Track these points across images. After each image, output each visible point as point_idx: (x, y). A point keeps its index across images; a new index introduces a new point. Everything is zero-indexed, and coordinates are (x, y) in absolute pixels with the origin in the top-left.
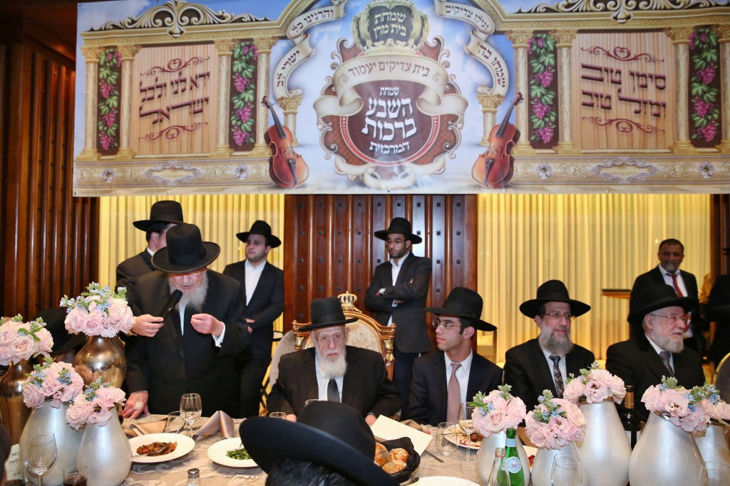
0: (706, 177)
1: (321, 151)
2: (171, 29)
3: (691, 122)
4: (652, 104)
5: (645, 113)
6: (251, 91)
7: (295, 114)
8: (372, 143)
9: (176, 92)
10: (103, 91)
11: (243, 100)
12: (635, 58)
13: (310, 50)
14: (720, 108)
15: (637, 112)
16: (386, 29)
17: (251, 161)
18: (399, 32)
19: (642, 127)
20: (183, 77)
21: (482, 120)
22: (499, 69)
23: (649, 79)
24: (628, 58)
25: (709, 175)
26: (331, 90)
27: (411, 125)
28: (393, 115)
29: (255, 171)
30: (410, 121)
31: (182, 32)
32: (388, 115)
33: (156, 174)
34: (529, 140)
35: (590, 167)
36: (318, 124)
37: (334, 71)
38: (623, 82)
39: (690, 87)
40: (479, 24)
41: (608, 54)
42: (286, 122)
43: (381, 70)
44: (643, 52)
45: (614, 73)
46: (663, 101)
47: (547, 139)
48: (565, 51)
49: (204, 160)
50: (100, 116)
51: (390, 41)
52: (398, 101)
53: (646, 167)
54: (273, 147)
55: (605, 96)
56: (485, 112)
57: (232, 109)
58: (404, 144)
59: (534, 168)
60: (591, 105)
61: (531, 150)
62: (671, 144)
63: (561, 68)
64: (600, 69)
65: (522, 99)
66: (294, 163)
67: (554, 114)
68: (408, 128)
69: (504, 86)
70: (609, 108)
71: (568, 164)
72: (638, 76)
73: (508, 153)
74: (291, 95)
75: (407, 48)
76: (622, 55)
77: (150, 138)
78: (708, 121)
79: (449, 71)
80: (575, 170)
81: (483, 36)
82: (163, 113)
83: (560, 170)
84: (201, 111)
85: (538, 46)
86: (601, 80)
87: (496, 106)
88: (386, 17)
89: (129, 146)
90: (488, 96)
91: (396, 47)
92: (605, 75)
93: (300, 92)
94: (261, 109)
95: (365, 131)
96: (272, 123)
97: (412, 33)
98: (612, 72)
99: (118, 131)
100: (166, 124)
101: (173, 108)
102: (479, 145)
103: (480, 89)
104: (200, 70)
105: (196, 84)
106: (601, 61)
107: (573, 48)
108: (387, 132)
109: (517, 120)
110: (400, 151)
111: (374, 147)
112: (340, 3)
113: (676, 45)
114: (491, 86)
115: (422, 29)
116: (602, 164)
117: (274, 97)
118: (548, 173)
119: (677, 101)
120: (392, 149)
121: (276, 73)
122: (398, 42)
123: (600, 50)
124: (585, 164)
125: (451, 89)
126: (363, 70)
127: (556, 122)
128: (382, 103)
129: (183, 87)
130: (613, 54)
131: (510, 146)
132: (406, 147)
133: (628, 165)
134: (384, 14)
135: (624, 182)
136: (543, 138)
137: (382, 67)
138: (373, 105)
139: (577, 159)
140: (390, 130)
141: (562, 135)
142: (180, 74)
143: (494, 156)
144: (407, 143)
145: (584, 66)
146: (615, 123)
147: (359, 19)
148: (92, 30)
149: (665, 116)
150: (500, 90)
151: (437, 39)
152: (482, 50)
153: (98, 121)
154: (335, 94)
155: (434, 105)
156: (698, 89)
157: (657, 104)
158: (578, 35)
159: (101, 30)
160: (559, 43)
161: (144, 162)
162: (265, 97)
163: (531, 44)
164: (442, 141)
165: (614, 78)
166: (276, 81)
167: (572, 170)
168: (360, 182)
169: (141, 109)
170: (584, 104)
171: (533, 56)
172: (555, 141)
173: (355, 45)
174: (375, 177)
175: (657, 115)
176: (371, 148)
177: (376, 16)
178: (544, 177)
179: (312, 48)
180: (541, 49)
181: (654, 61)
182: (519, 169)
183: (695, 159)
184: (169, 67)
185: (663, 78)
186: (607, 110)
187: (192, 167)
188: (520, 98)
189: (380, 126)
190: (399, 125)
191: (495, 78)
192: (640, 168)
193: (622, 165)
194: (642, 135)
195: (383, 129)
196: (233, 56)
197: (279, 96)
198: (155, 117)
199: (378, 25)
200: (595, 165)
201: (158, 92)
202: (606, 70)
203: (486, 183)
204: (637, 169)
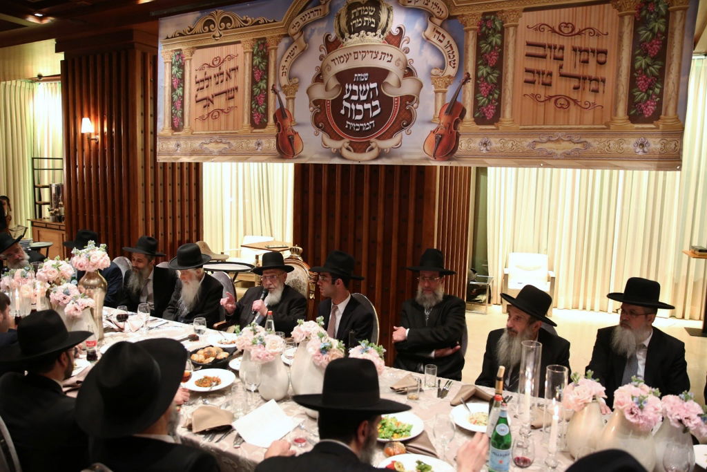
0: (641, 153)
1: (311, 129)
2: (214, 33)
3: (631, 97)
4: (591, 80)
5: (584, 89)
6: (265, 81)
7: (293, 99)
8: (348, 122)
9: (217, 83)
10: (174, 83)
11: (259, 88)
12: (579, 33)
13: (304, 45)
14: (662, 82)
15: (576, 88)
16: (360, 22)
17: (266, 136)
18: (370, 24)
19: (579, 103)
20: (221, 71)
21: (434, 100)
22: (451, 52)
23: (591, 54)
24: (572, 34)
25: (644, 152)
26: (319, 79)
27: (377, 105)
28: (363, 98)
29: (267, 145)
30: (376, 103)
31: (221, 36)
32: (359, 98)
33: (205, 146)
34: (474, 117)
35: (526, 143)
36: (310, 106)
37: (321, 62)
38: (564, 58)
39: (633, 61)
40: (435, 11)
41: (553, 31)
42: (287, 106)
43: (355, 59)
44: (588, 26)
45: (557, 50)
46: (603, 76)
47: (488, 115)
48: (511, 30)
49: (234, 136)
50: (173, 103)
51: (362, 32)
52: (367, 85)
53: (581, 142)
54: (278, 126)
55: (546, 73)
56: (436, 92)
57: (253, 97)
58: (371, 123)
59: (476, 144)
60: (533, 82)
61: (475, 126)
62: (609, 119)
63: (507, 46)
64: (543, 46)
65: (470, 79)
66: (293, 139)
67: (497, 92)
68: (375, 108)
69: (454, 67)
70: (550, 85)
71: (507, 139)
72: (581, 51)
73: (455, 128)
74: (291, 83)
75: (376, 38)
76: (566, 31)
77: (202, 119)
78: (649, 96)
79: (409, 56)
80: (513, 145)
81: (439, 22)
82: (209, 99)
83: (499, 145)
84: (233, 98)
85: (487, 27)
86: (544, 57)
87: (446, 87)
88: (360, 11)
89: (189, 125)
90: (440, 77)
91: (367, 37)
92: (548, 52)
93: (297, 80)
94: (271, 95)
95: (343, 112)
96: (278, 107)
97: (380, 24)
98: (555, 48)
99: (183, 114)
100: (211, 108)
101: (216, 95)
102: (430, 122)
103: (433, 72)
104: (232, 65)
105: (229, 76)
106: (546, 38)
107: (519, 27)
108: (358, 112)
109: (464, 99)
110: (367, 128)
111: (349, 125)
112: (326, 2)
113: (622, 17)
114: (443, 68)
115: (388, 20)
116: (537, 139)
117: (280, 85)
118: (488, 148)
119: (618, 75)
120: (361, 127)
121: (281, 65)
122: (369, 33)
123: (546, 27)
124: (522, 139)
125: (409, 72)
126: (342, 59)
127: (499, 100)
128: (355, 88)
129: (222, 79)
130: (557, 30)
131: (457, 122)
132: (372, 125)
133: (564, 141)
134: (359, 9)
135: (559, 156)
136: (486, 115)
137: (356, 57)
138: (348, 90)
139: (516, 135)
140: (360, 110)
141: (504, 111)
142: (220, 69)
143: (442, 132)
144: (373, 122)
145: (529, 44)
146: (553, 99)
147: (340, 15)
148: (168, 38)
149: (604, 92)
150: (451, 71)
151: (400, 28)
152: (437, 35)
153: (172, 106)
154: (322, 81)
155: (396, 88)
156: (641, 62)
157: (596, 80)
158: (524, 14)
159: (172, 37)
160: (506, 23)
161: (199, 137)
162: (274, 85)
163: (481, 26)
164: (401, 119)
165: (557, 54)
166: (281, 72)
167: (510, 145)
168: (339, 154)
169: (196, 96)
170: (526, 82)
171: (482, 37)
172: (496, 118)
173: (337, 38)
174: (350, 150)
175: (596, 91)
176: (347, 126)
177: (353, 12)
178: (484, 152)
179: (306, 43)
180: (490, 30)
181: (598, 35)
182: (463, 144)
183: (631, 135)
184: (213, 64)
185: (605, 52)
186: (547, 87)
187: (228, 141)
188: (468, 78)
189: (353, 107)
190: (367, 106)
191: (447, 60)
192: (575, 143)
193: (557, 141)
194: (579, 112)
195: (356, 109)
196: (253, 52)
197: (283, 84)
198: (205, 102)
199: (355, 19)
200: (530, 140)
201: (206, 83)
202: (550, 47)
203: (434, 156)
204: (572, 144)
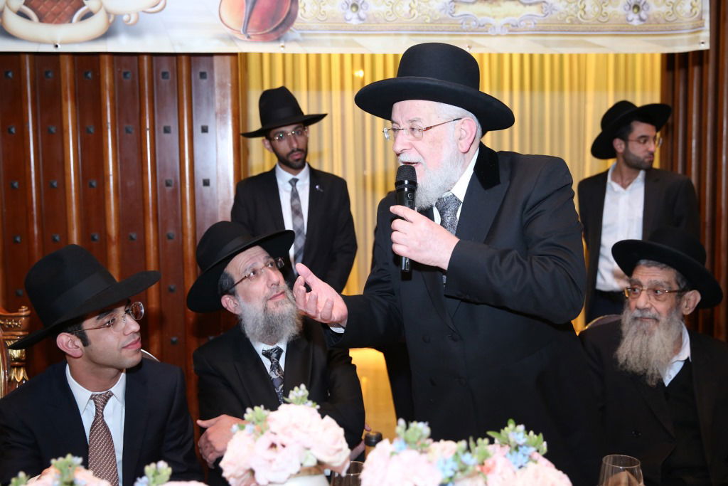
0: (636, 23)
25: (641, 19)
59: (336, 4)
80: (412, 9)
83: (383, 9)
118: (362, 14)
135: (498, 31)
167: (407, 9)
178: (355, 22)
182: (308, 5)
203: (246, 31)
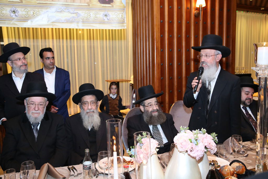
0: (106, 20)
53: (75, 13)
71: (29, 9)
83: (24, 13)
118: (17, 14)
124: (39, 10)
133: (65, 12)
135: (63, 21)
139: (35, 7)
178: (14, 17)
183: (100, 10)
192: (71, 13)
193: (61, 12)
204: (70, 14)
